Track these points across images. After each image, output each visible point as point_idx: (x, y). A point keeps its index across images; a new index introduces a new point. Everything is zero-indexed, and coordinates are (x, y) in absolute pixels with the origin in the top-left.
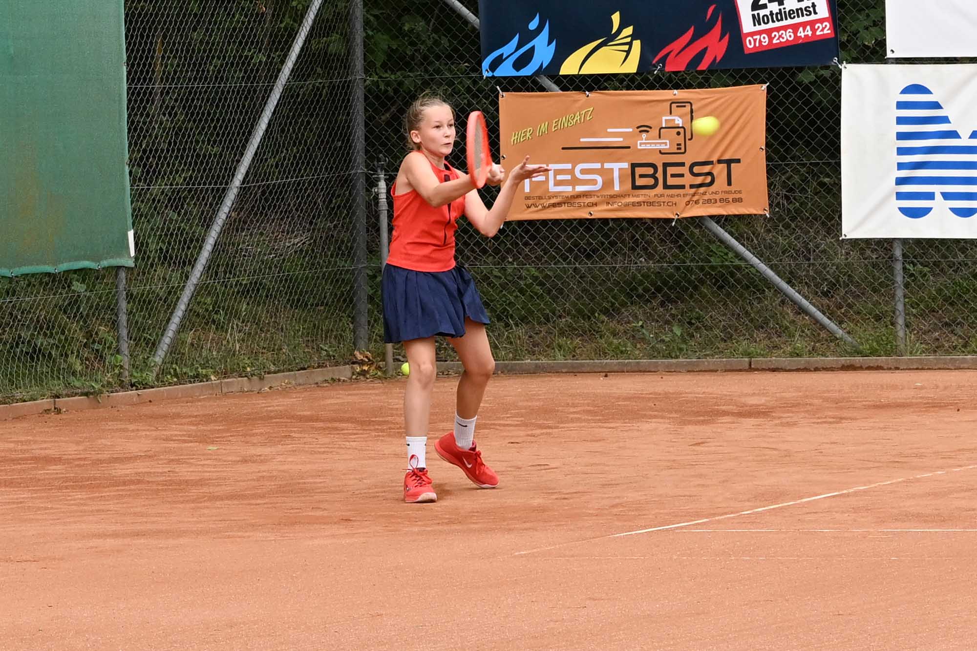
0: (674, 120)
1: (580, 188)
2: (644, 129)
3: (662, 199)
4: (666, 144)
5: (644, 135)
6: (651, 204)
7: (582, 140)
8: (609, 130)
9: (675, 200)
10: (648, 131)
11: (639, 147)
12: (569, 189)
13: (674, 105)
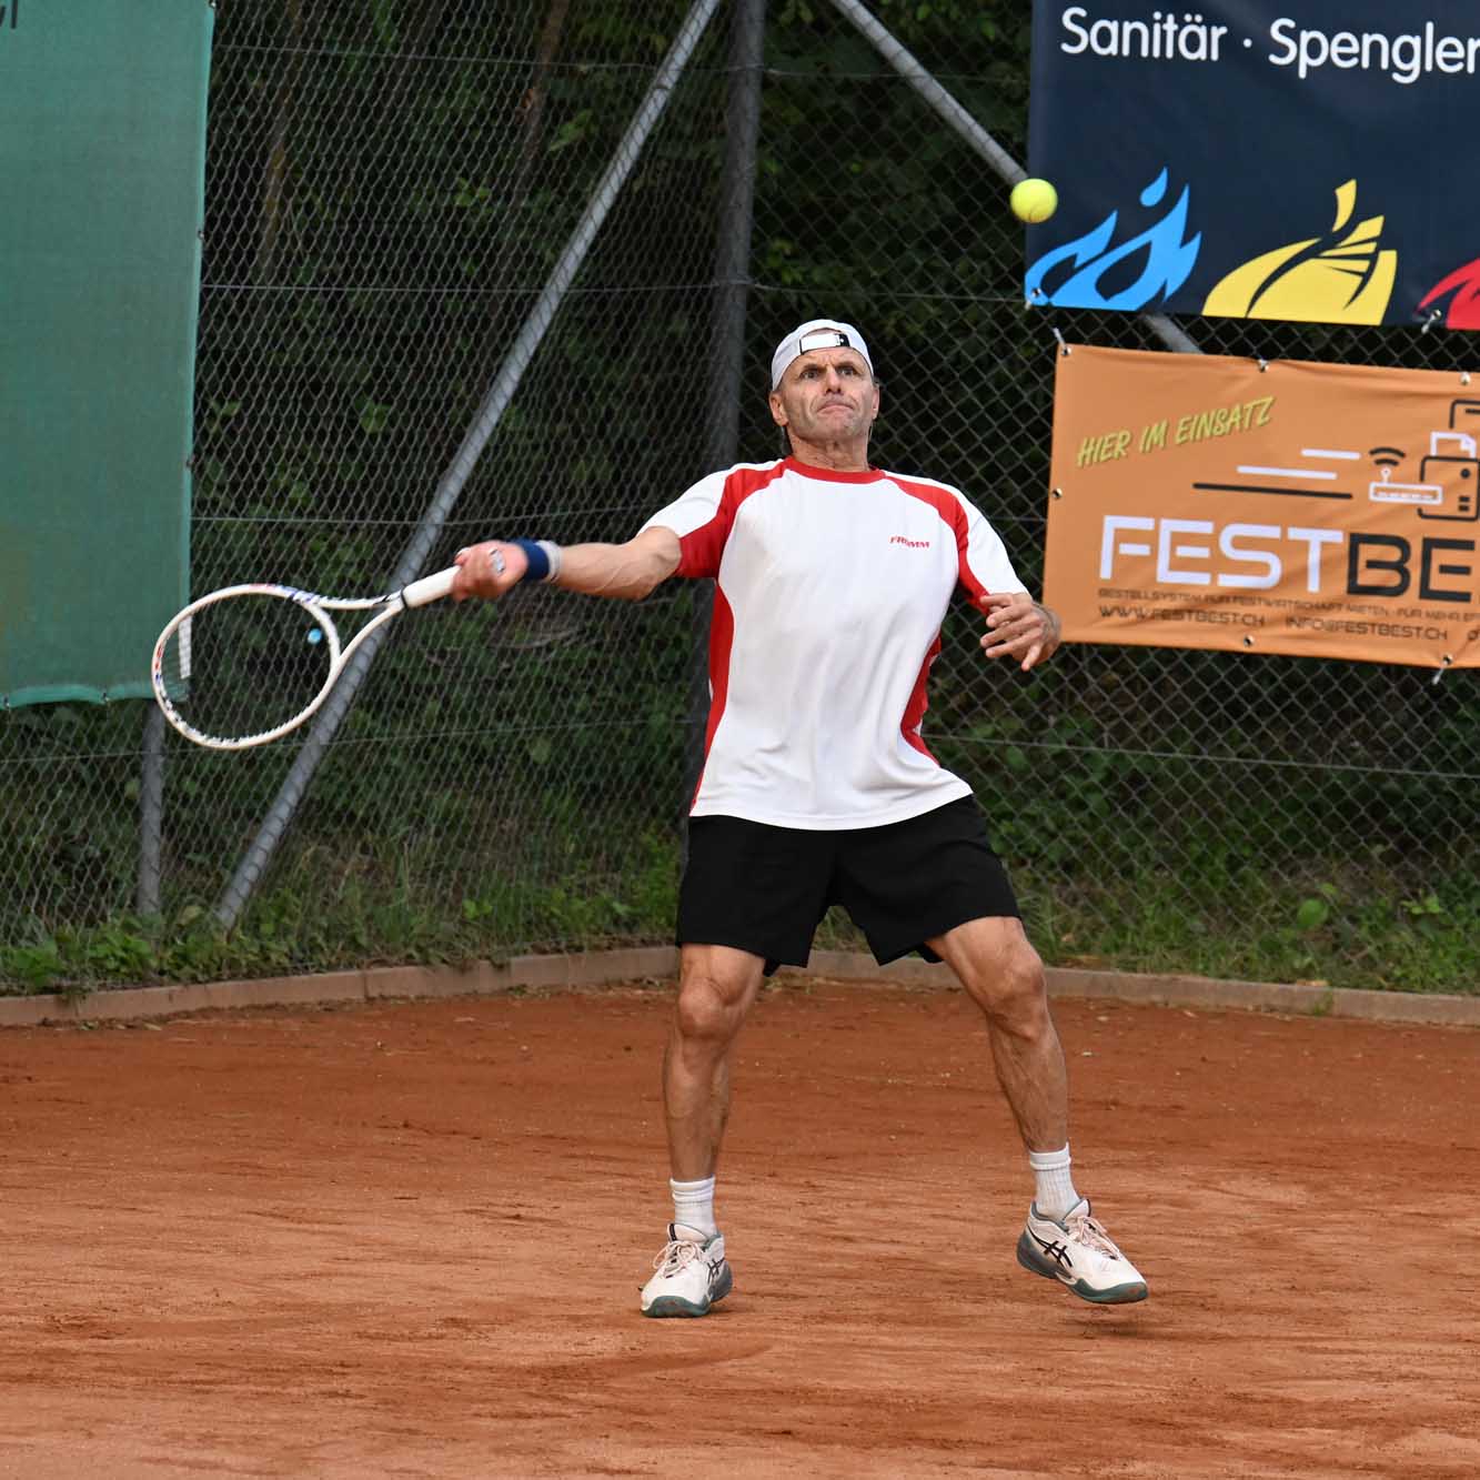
0: (1457, 442)
1: (1229, 581)
2: (1387, 456)
3: (1415, 622)
4: (1434, 495)
5: (1386, 471)
6: (1387, 630)
7: (1242, 470)
8: (1307, 453)
9: (1443, 625)
10: (1395, 463)
11: (1372, 497)
12: (1202, 579)
13: (1460, 409)
